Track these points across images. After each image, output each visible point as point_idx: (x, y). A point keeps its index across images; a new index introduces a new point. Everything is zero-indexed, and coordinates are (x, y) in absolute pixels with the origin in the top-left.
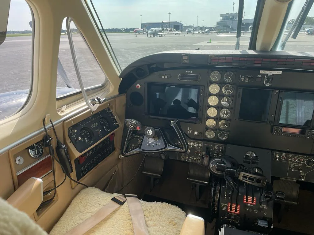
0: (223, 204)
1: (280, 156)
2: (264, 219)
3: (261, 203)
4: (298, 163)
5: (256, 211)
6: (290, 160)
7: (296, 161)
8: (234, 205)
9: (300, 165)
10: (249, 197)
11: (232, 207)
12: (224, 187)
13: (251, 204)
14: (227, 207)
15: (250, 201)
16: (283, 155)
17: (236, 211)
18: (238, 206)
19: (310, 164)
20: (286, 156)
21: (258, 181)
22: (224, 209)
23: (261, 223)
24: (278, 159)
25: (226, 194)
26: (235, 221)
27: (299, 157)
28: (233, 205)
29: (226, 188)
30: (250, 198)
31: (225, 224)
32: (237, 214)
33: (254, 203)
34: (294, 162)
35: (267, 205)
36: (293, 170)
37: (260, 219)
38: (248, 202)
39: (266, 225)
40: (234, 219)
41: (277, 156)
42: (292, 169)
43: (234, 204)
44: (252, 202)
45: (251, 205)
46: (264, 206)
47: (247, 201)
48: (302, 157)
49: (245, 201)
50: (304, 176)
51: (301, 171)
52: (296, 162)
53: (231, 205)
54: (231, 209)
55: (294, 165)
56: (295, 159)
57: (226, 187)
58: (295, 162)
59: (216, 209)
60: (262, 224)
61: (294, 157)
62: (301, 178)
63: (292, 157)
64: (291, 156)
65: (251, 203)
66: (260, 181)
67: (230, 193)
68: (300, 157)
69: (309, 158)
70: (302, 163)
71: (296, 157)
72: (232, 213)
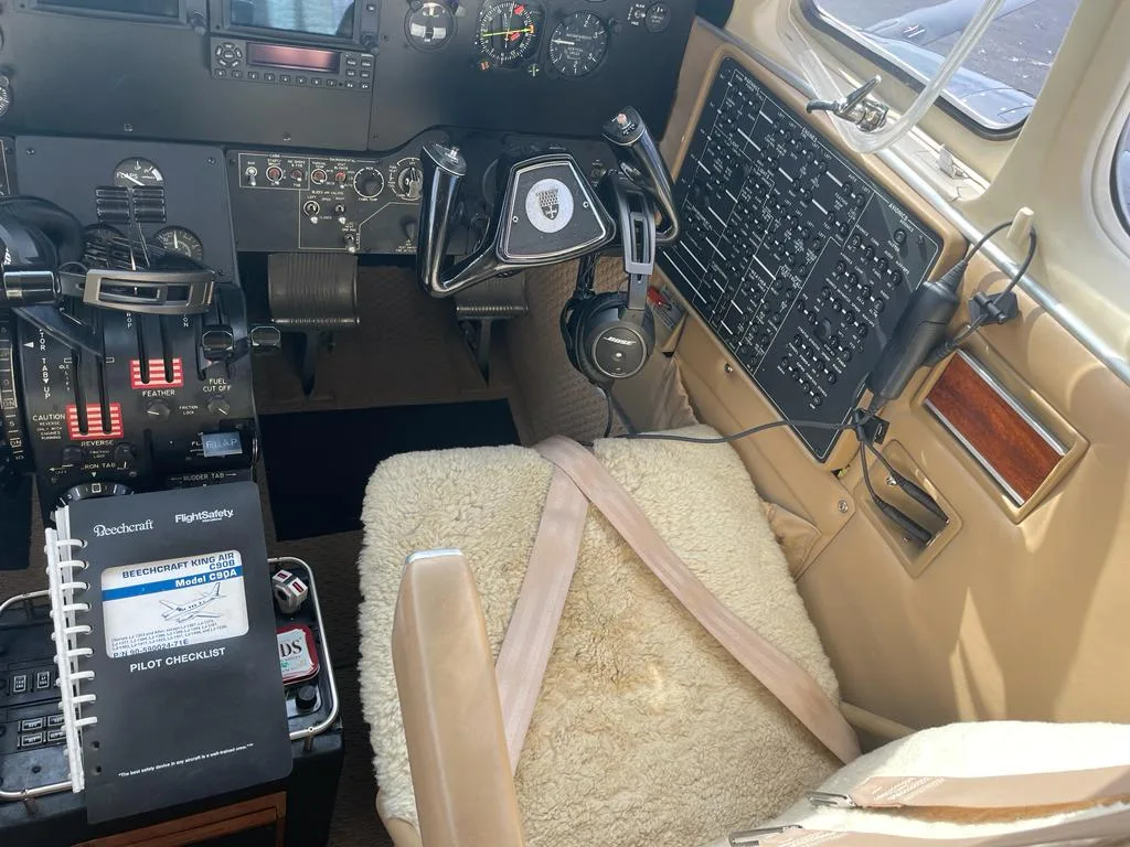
0: (41, 418)
1: (261, 166)
2: (225, 427)
3: (202, 376)
4: (330, 188)
5: (190, 409)
6: (299, 179)
7: (322, 181)
8: (93, 411)
9: (339, 196)
10: (151, 362)
11: (87, 420)
12: (31, 345)
13: (163, 388)
14: (65, 423)
15: (158, 377)
16: (274, 162)
17: (107, 427)
18: (112, 409)
19: (371, 186)
20: (284, 164)
21: (178, 293)
22: (54, 436)
23: (214, 446)
24: (254, 184)
25: (45, 374)
26: (113, 465)
27: (330, 165)
28: (88, 410)
29: (43, 347)
30: (156, 365)
31: (74, 485)
32: (115, 438)
33: (175, 381)
34: (314, 187)
35: (229, 376)
36: (314, 220)
37: (209, 432)
38: (151, 383)
39: (235, 447)
40: (108, 459)
41: (252, 171)
42: (312, 213)
43: (93, 404)
44: (169, 377)
45: (166, 393)
46: (218, 384)
47: (145, 379)
48: (341, 163)
49: (137, 383)
50: (354, 234)
51: (342, 220)
52: (323, 187)
53: (79, 413)
54: (84, 428)
55: (318, 199)
56: (318, 175)
57: (42, 341)
58: (318, 188)
59: (16, 443)
60: (220, 449)
61: (313, 167)
62: (344, 242)
63: (306, 165)
64: (300, 164)
65: (165, 382)
66: (187, 289)
67: (66, 364)
68: (335, 163)
69: (364, 165)
70: (342, 187)
71: (320, 166)
72: (93, 439)
